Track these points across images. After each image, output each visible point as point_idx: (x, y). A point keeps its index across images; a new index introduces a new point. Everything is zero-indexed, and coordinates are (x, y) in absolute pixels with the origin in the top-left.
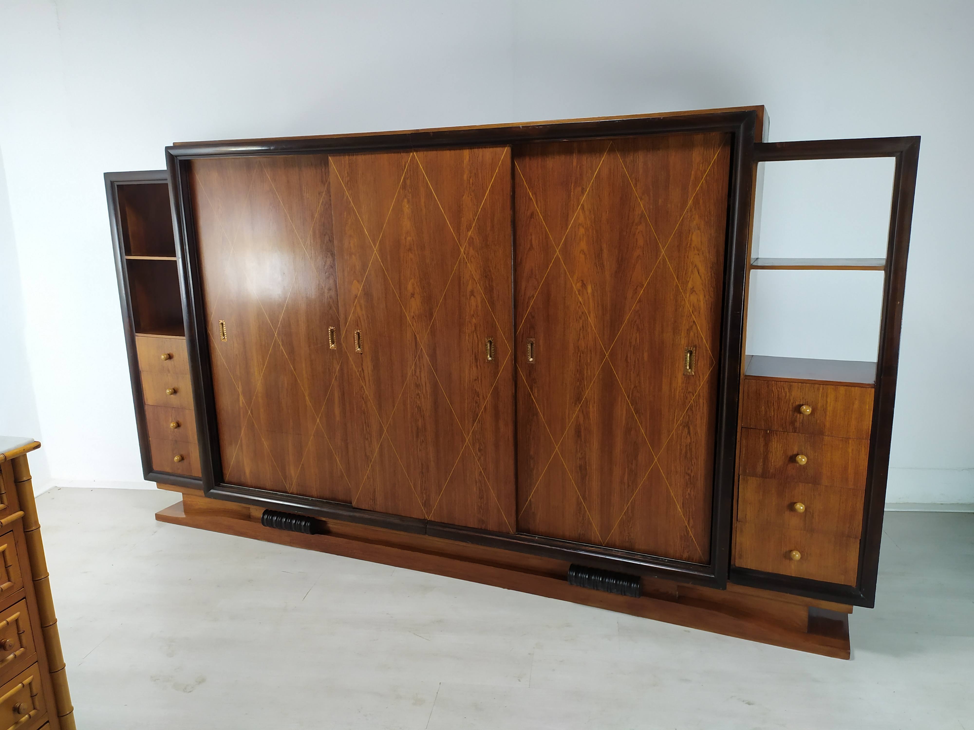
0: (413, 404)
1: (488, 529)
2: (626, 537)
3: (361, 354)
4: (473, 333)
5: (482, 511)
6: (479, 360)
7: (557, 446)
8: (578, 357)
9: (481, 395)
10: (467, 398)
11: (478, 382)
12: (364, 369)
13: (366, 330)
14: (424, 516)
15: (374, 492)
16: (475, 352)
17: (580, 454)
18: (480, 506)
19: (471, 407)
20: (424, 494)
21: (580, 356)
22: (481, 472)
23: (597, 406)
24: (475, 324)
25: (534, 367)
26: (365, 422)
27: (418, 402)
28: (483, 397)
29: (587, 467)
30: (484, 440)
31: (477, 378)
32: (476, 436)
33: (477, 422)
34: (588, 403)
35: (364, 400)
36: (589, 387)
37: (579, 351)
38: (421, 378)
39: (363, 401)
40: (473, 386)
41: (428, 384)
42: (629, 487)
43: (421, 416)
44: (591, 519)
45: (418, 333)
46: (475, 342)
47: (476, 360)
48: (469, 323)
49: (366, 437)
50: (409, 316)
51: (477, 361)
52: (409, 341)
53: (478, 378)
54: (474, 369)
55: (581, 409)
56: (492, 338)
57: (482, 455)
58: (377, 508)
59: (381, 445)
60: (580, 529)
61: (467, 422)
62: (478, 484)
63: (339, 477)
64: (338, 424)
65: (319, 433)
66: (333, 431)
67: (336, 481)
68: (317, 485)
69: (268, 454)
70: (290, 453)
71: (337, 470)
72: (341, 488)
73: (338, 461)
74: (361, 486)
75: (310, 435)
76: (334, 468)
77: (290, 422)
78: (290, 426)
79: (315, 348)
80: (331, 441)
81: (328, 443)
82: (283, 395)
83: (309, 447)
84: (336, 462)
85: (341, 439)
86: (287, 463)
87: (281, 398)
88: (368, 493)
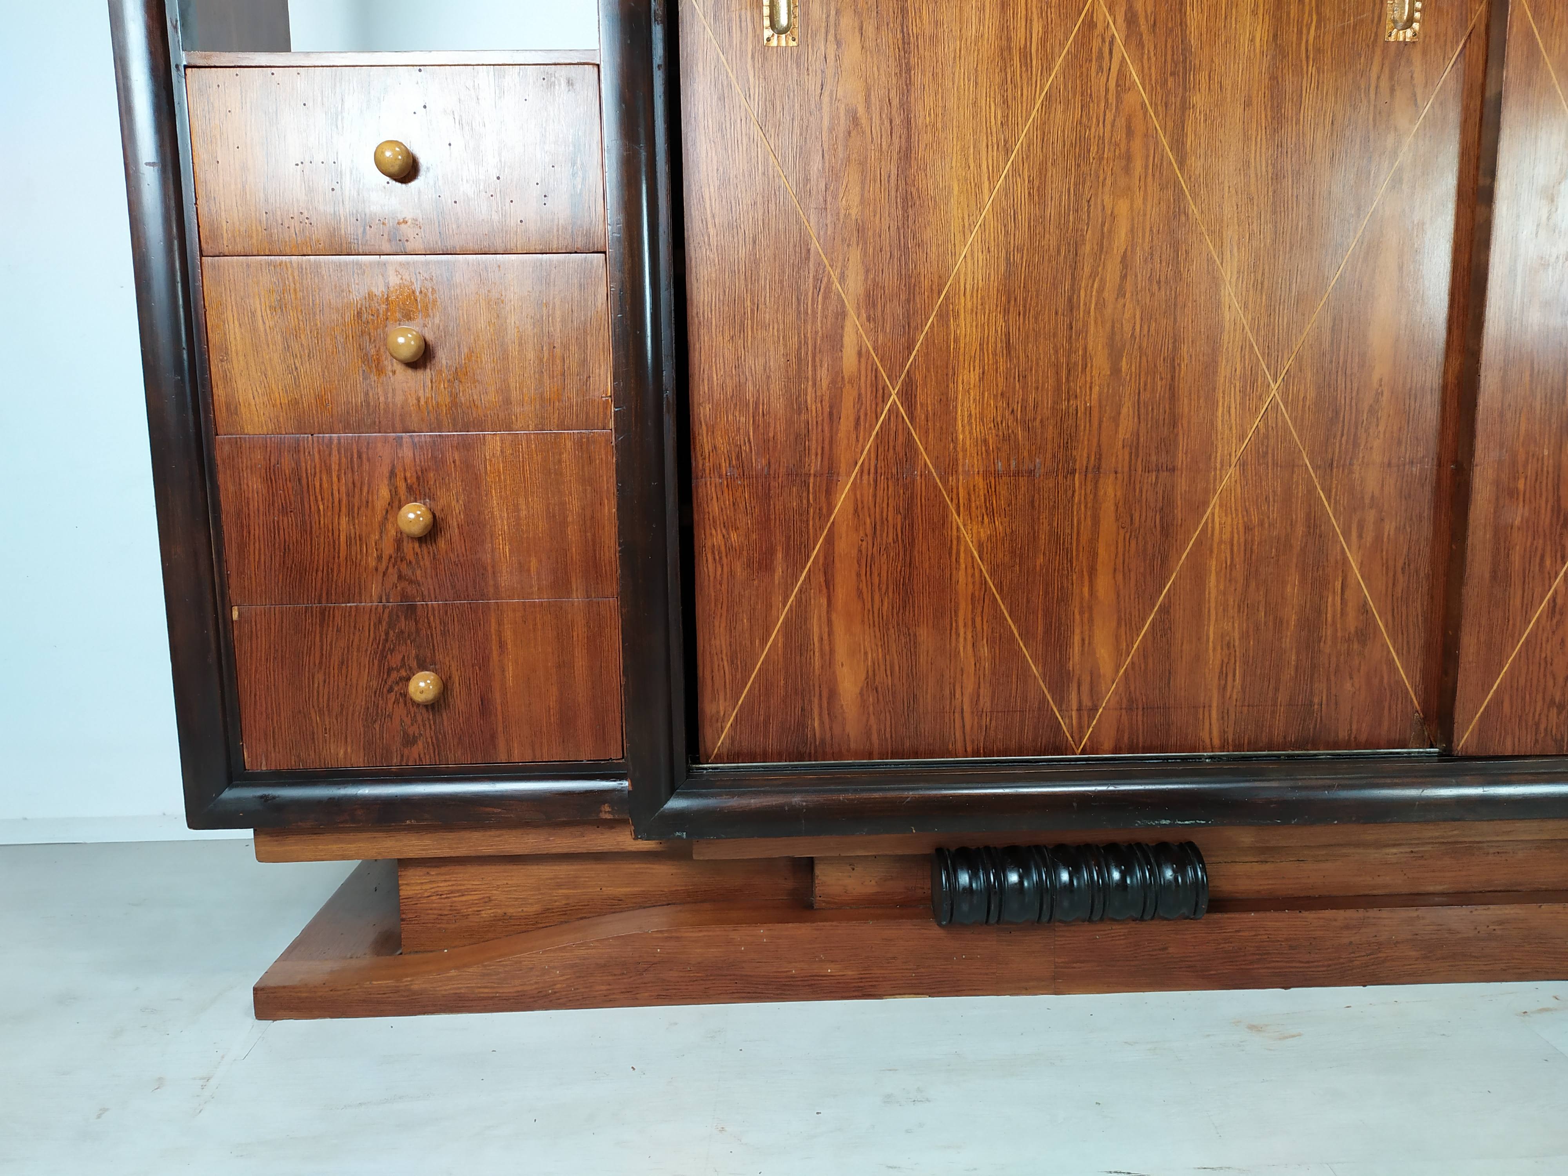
63: (1349, 640)
64: (1377, 394)
65: (1270, 451)
66: (1345, 432)
67: (1334, 659)
68: (1228, 694)
69: (977, 586)
70: (1099, 567)
71: (1342, 609)
72: (1353, 685)
73: (1353, 564)
74: (1508, 659)
75: (1218, 466)
76: (1330, 599)
77: (1122, 416)
78: (1121, 436)
79: (1307, 41)
80: (1332, 479)
81: (1311, 490)
82: (1101, 290)
83: (1206, 523)
84: (1340, 574)
85: (1386, 460)
86: (1077, 617)
87: (1085, 304)
88: (1545, 676)
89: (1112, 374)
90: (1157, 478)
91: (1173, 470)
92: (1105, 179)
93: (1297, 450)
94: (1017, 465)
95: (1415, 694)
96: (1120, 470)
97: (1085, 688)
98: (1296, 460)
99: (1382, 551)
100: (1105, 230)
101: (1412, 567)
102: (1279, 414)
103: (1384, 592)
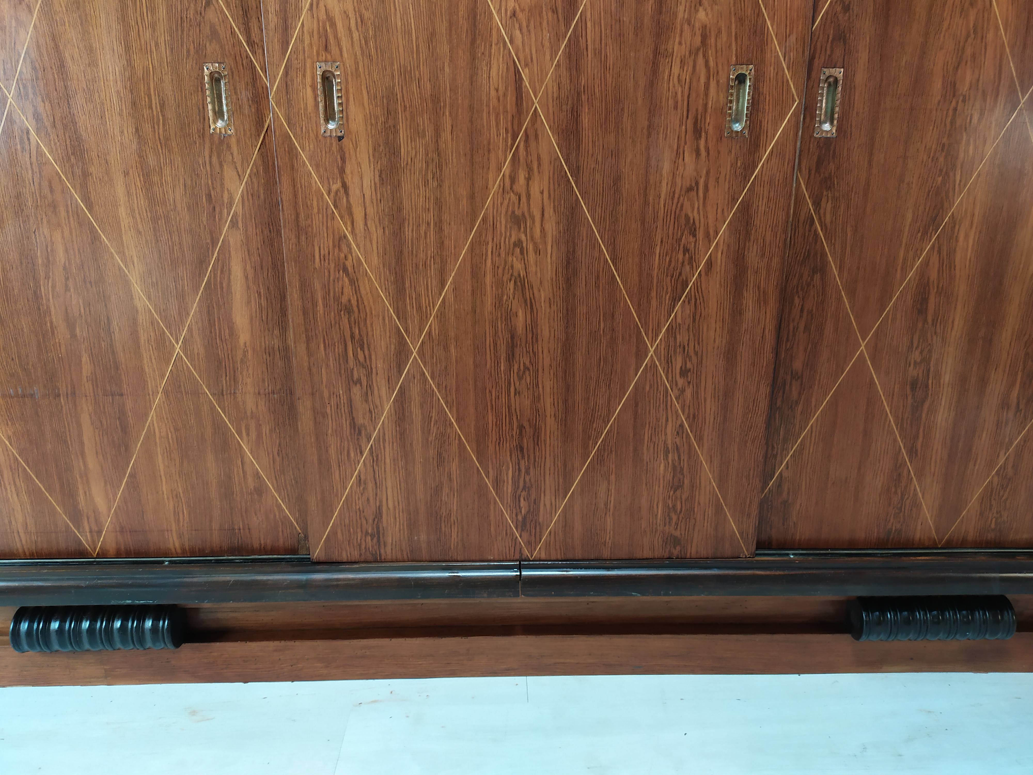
0: (500, 270)
1: (688, 556)
2: (992, 520)
3: (340, 138)
4: (697, 54)
5: (674, 518)
6: (706, 133)
7: (863, 340)
8: (951, 112)
9: (702, 229)
10: (662, 242)
11: (695, 193)
12: (349, 184)
13: (357, 63)
14: (520, 550)
15: (378, 515)
16: (697, 110)
17: (917, 353)
18: (671, 506)
19: (670, 265)
20: (522, 499)
21: (955, 110)
22: (682, 426)
23: (975, 233)
24: (704, 27)
25: (832, 148)
26: (352, 337)
27: (518, 266)
28: (707, 235)
29: (930, 382)
30: (696, 345)
31: (694, 185)
32: (675, 338)
33: (684, 301)
34: (957, 227)
35: (348, 275)
36: (965, 186)
37: (954, 96)
38: (528, 196)
39: (346, 280)
40: (682, 206)
41: (549, 211)
42: (1018, 413)
43: (526, 301)
44: (920, 495)
45: (526, 65)
46: (699, 80)
47: (697, 132)
48: (686, 27)
49: (356, 376)
50: (499, 11)
51: (700, 136)
52: (497, 90)
53: (697, 184)
54: (689, 158)
55: (936, 245)
56: (751, 66)
57: (689, 383)
58: (386, 553)
59: (402, 392)
60: (892, 520)
61: (654, 303)
62: (670, 455)
63: (251, 494)
64: (244, 352)
65: (182, 384)
66: (228, 374)
67: (243, 504)
68: (181, 524)
69: (12, 461)
70: (87, 451)
71: (244, 476)
72: (258, 519)
73: (247, 450)
74: (336, 509)
75: (151, 393)
76: (235, 471)
77: (83, 362)
78: (84, 374)
79: (159, 133)
80: (224, 401)
81: (213, 408)
82: (54, 287)
83: (149, 426)
84: (239, 456)
85: (257, 391)
86: (79, 479)
87: (45, 295)
88: (360, 518)
89: (71, 337)
90: (113, 400)
91: (122, 395)
92: (42, 219)
93: (199, 384)
94: (22, 391)
95: (297, 524)
96: (88, 395)
97: (92, 519)
98: (200, 390)
99: (263, 443)
100: (49, 250)
101: (283, 452)
102: (184, 364)
103: (268, 466)
